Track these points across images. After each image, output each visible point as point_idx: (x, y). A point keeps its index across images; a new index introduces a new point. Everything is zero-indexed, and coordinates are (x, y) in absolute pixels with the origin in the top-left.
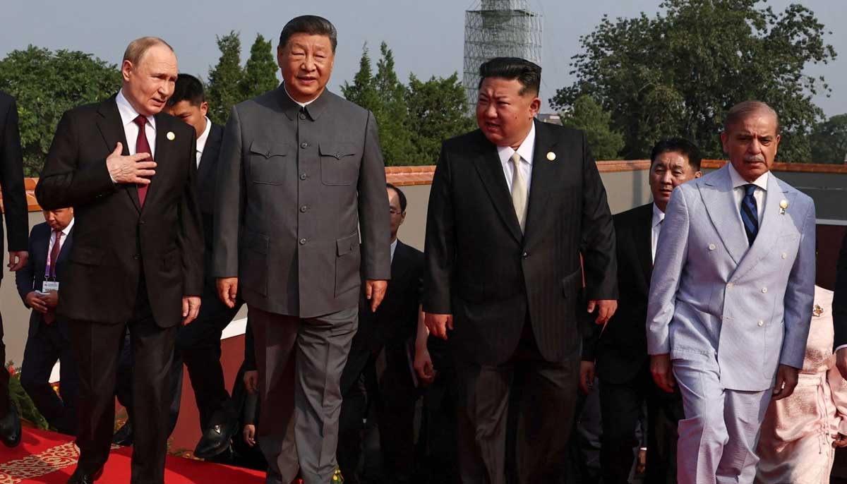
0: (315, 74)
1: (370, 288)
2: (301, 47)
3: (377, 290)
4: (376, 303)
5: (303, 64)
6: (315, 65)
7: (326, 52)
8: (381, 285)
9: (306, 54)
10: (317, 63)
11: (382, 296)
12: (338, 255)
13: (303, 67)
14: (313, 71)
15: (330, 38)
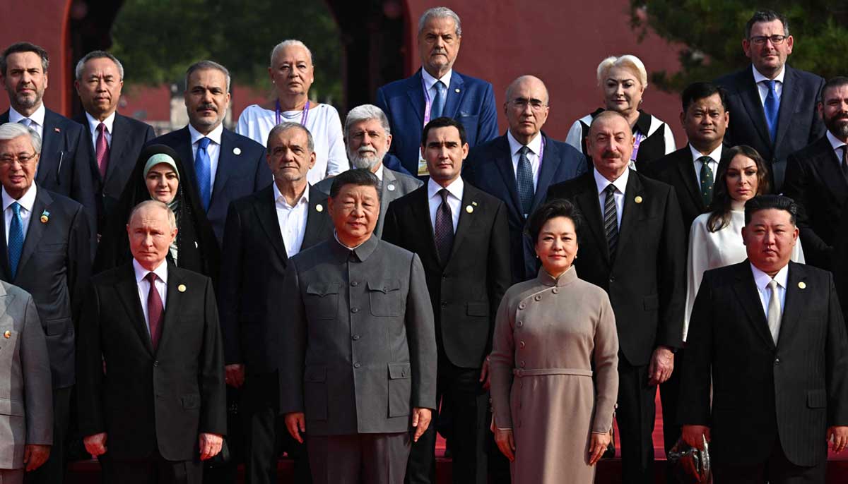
0: (363, 220)
1: (417, 416)
2: (351, 196)
3: (423, 419)
4: (419, 433)
5: (353, 211)
6: (364, 212)
7: (373, 201)
8: (427, 414)
9: (356, 203)
10: (366, 211)
11: (426, 427)
12: (389, 378)
13: (353, 213)
14: (362, 217)
15: (377, 189)
